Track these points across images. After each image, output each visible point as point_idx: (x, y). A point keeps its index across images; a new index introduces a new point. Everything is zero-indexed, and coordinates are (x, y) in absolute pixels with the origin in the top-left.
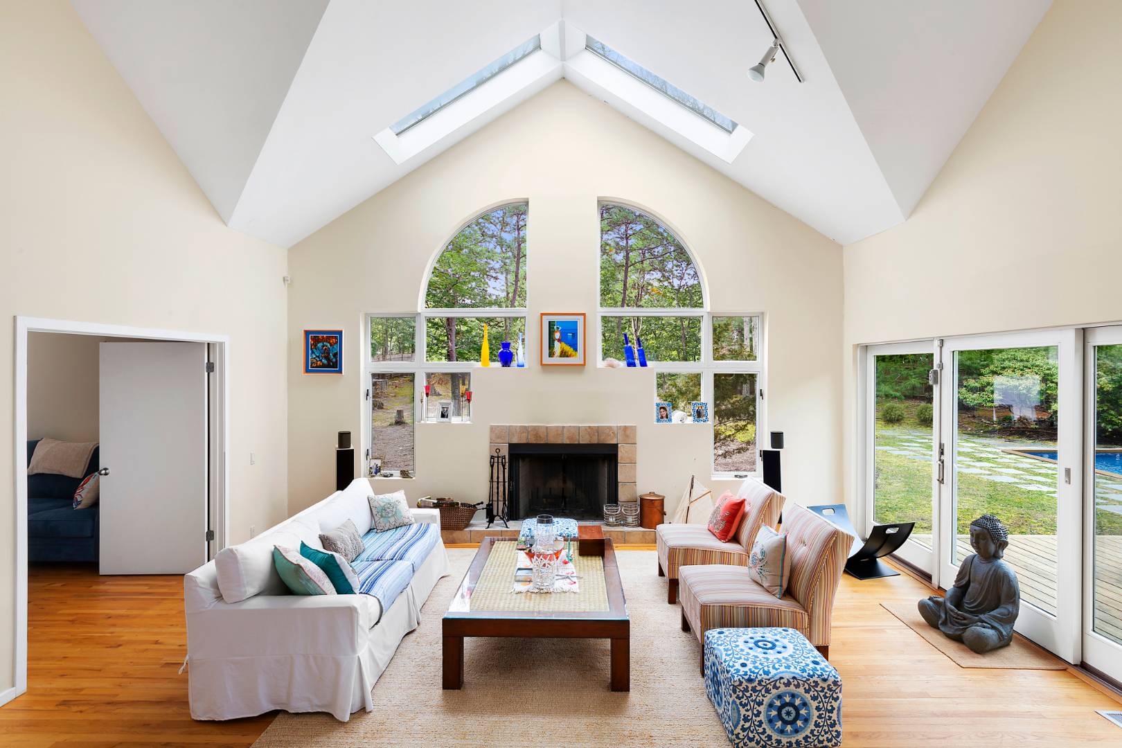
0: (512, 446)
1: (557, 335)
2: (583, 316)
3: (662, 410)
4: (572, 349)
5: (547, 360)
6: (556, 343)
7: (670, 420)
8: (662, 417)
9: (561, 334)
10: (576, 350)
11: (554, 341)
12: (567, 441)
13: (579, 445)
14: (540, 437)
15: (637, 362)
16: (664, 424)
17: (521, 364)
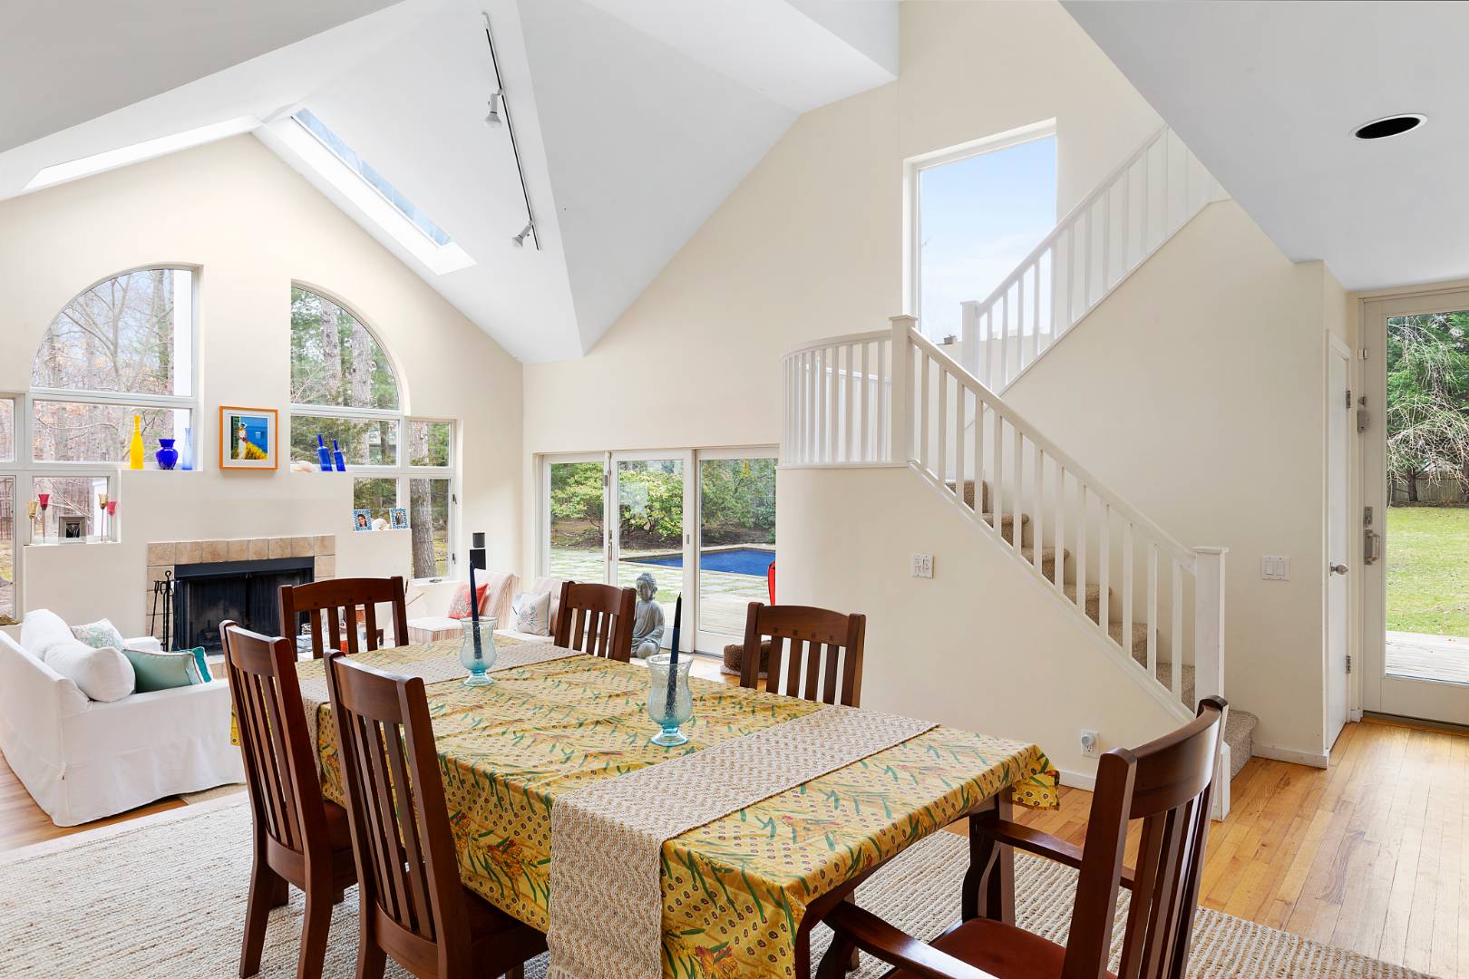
0: (178, 567)
1: (242, 434)
2: (274, 414)
3: (360, 518)
4: (261, 450)
5: (228, 462)
6: (241, 442)
7: (370, 528)
8: (361, 525)
9: (247, 432)
10: (265, 451)
11: (237, 440)
12: (252, 557)
13: (269, 561)
14: (218, 555)
15: (334, 466)
16: (364, 531)
17: (187, 465)
